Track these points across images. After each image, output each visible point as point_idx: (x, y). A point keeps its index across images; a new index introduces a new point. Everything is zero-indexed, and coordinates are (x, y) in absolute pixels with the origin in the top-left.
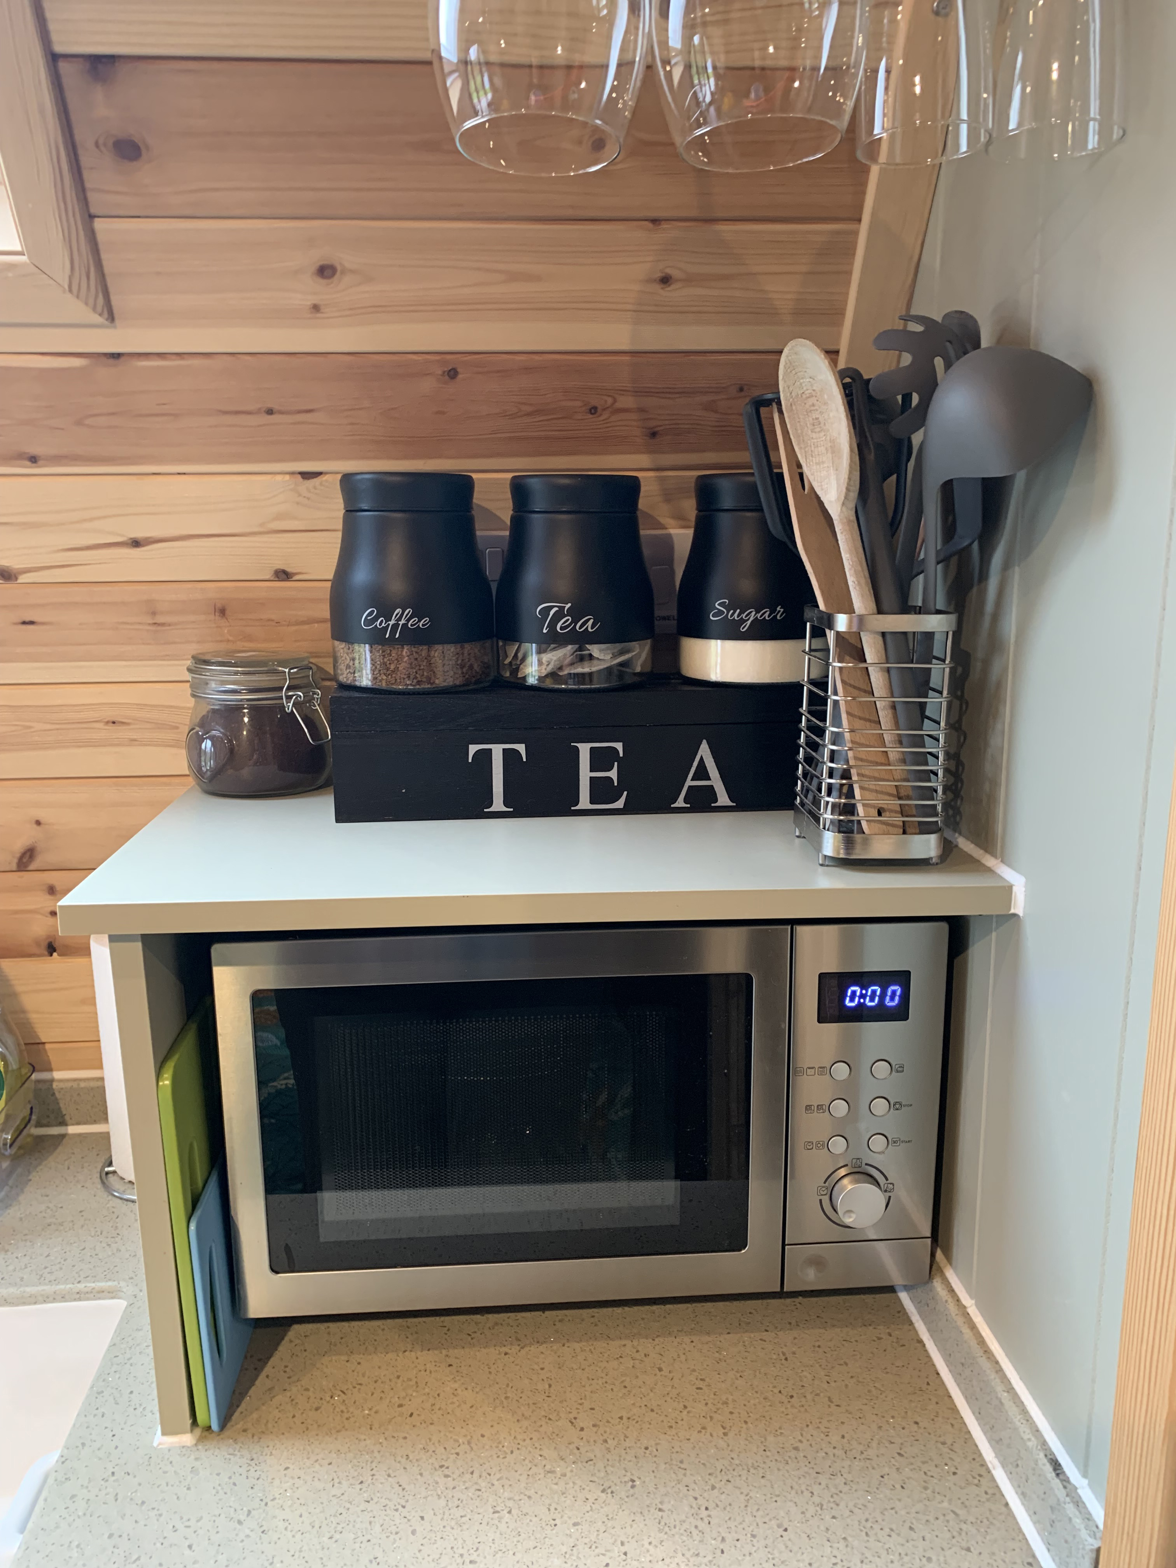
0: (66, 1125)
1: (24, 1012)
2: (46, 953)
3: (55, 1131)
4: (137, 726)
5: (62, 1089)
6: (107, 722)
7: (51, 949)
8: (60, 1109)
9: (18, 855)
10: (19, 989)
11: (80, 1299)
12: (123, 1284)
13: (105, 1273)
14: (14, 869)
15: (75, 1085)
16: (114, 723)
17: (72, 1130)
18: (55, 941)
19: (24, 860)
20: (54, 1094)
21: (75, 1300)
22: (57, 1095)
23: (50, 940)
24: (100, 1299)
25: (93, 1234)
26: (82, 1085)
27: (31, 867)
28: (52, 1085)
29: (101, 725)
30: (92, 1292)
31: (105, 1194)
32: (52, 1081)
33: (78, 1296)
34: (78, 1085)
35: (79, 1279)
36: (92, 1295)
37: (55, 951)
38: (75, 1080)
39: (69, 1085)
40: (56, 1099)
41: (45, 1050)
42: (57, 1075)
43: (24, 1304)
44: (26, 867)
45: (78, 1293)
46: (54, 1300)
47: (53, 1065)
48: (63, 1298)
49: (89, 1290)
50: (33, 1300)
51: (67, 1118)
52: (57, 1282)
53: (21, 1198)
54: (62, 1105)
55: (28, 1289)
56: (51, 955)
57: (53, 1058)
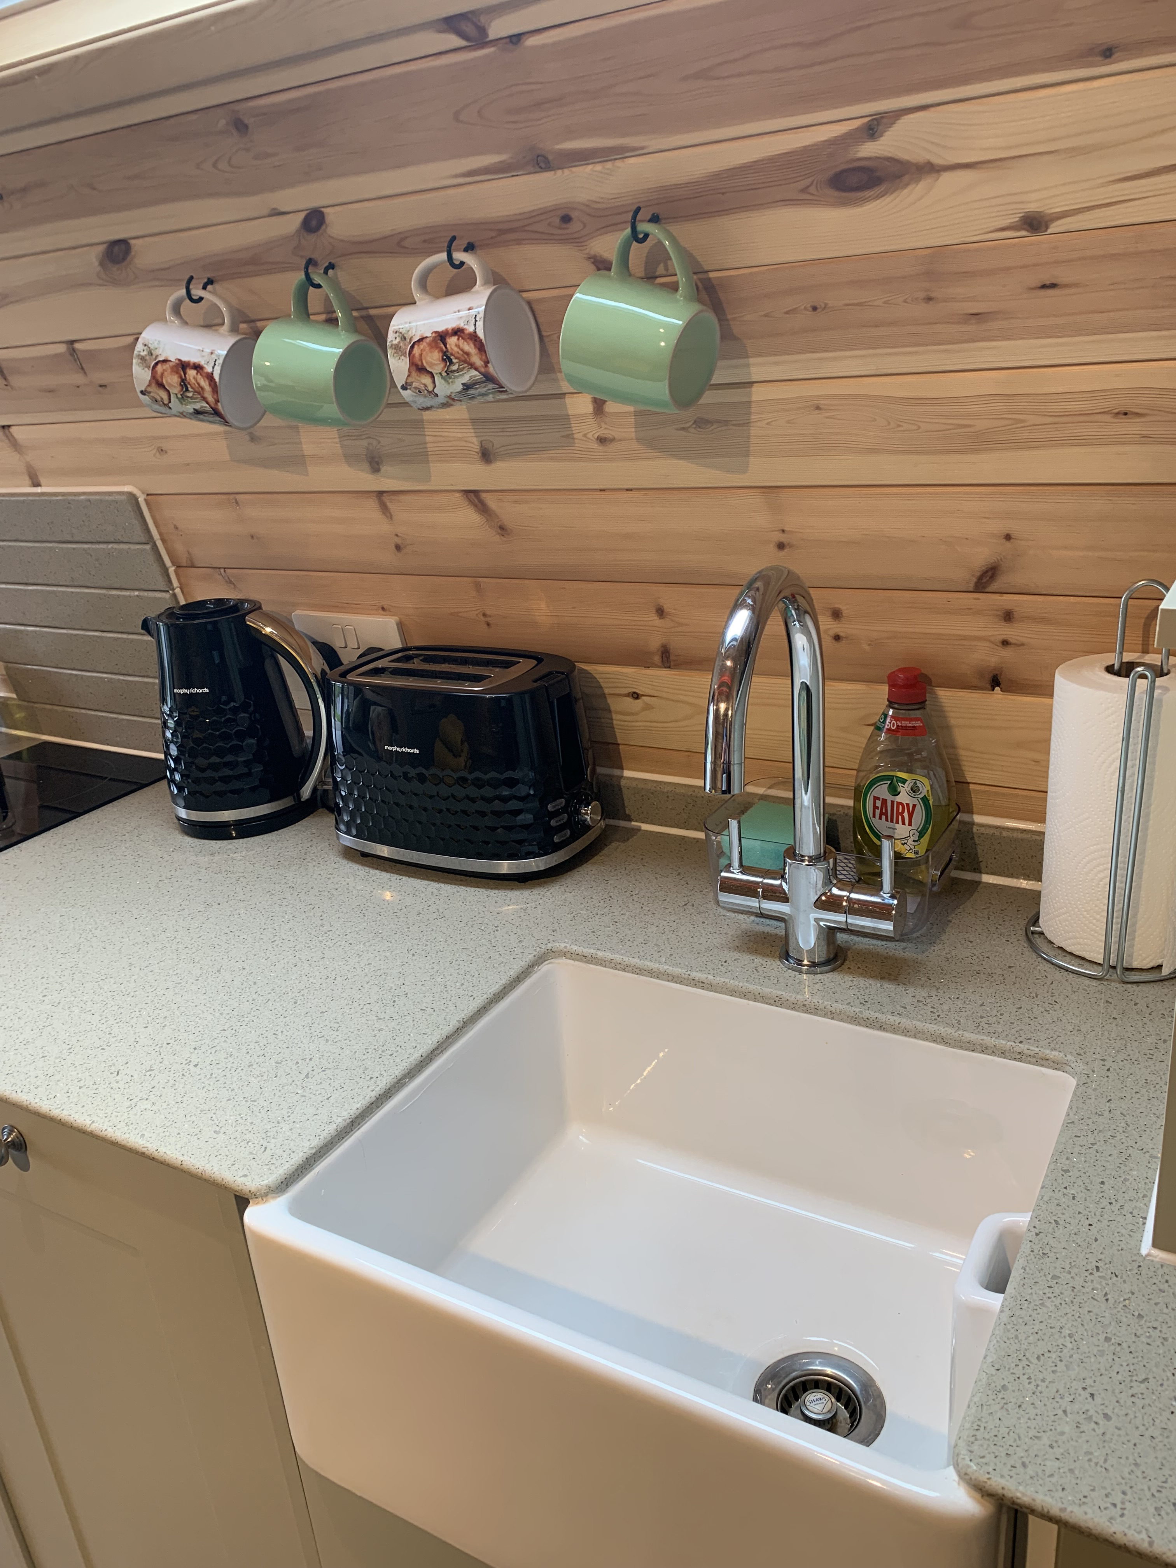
0: (981, 873)
1: (954, 747)
2: (990, 687)
3: (968, 876)
4: (1154, 418)
5: (983, 834)
6: (1118, 413)
7: (995, 682)
8: (976, 854)
9: (978, 574)
10: (953, 722)
11: (1020, 1060)
12: (1069, 1057)
13: (1048, 1041)
14: (971, 590)
15: (997, 833)
16: (1126, 414)
17: (987, 878)
18: (1001, 674)
19: (984, 580)
20: (973, 838)
21: (1015, 1059)
22: (976, 839)
23: (995, 673)
24: (1042, 1066)
25: (1027, 995)
26: (1005, 834)
27: (989, 589)
28: (972, 828)
29: (1107, 418)
30: (1034, 1057)
31: (1034, 956)
32: (973, 824)
33: (1019, 1056)
34: (1001, 833)
35: (1021, 1039)
36: (1034, 1060)
37: (998, 684)
38: (997, 827)
39: (991, 831)
40: (975, 844)
41: (969, 789)
42: (978, 819)
43: (961, 1048)
44: (984, 588)
45: (1020, 1053)
46: (993, 1053)
47: (975, 809)
48: (1003, 1054)
49: (1032, 1053)
50: (972, 1047)
51: (983, 865)
52: (996, 1035)
53: (944, 937)
54: (979, 851)
55: (966, 1034)
56: (993, 690)
57: (976, 800)
